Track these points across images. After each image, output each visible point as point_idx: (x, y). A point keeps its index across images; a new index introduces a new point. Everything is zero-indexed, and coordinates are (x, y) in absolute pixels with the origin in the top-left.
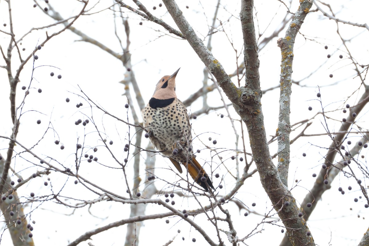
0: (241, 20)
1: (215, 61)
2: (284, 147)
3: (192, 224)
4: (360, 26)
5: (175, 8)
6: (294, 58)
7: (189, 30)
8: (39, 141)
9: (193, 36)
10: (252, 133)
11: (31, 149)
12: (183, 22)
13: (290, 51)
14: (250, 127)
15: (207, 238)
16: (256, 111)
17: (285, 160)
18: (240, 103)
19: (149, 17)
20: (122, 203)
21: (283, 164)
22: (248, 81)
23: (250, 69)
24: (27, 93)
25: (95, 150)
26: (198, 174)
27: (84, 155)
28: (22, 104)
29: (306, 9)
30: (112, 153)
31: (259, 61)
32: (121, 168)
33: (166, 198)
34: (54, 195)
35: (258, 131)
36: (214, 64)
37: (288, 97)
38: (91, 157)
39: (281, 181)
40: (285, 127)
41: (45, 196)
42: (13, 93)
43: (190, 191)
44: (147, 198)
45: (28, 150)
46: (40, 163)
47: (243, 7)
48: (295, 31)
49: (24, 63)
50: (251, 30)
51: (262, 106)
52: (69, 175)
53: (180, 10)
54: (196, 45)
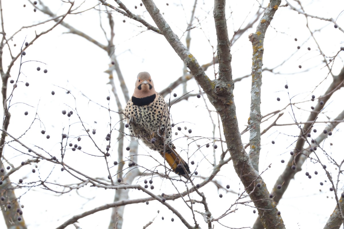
0: (215, 18)
1: (190, 56)
2: (255, 135)
3: (170, 208)
4: (327, 20)
5: (153, 6)
6: (264, 52)
7: (166, 27)
8: (27, 131)
9: (170, 32)
10: (225, 123)
11: (18, 139)
12: (160, 19)
13: (260, 45)
14: (223, 116)
15: (184, 221)
16: (229, 102)
17: (257, 147)
18: (213, 94)
19: (129, 14)
20: (104, 188)
21: (255, 151)
22: (221, 74)
23: (223, 63)
24: (15, 86)
25: (79, 140)
26: (175, 161)
27: (68, 145)
28: (10, 96)
29: (275, 6)
30: (94, 142)
31: (231, 55)
32: (103, 156)
33: (145, 184)
34: (42, 181)
35: (230, 120)
36: (189, 58)
37: (259, 88)
38: (76, 146)
39: (252, 167)
40: (256, 117)
41: (33, 183)
42: (5, 87)
43: (168, 177)
44: (127, 184)
45: (16, 140)
46: (29, 152)
47: (216, 5)
48: (265, 26)
49: (14, 59)
50: (224, 27)
51: (234, 97)
52: (56, 163)
53: (157, 9)
54: (173, 41)
